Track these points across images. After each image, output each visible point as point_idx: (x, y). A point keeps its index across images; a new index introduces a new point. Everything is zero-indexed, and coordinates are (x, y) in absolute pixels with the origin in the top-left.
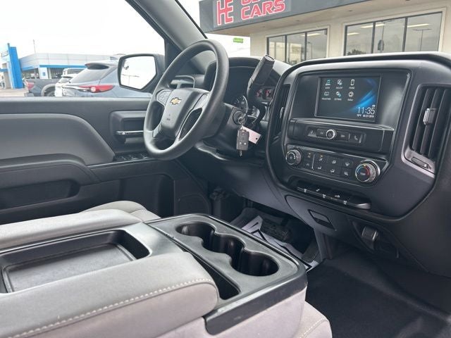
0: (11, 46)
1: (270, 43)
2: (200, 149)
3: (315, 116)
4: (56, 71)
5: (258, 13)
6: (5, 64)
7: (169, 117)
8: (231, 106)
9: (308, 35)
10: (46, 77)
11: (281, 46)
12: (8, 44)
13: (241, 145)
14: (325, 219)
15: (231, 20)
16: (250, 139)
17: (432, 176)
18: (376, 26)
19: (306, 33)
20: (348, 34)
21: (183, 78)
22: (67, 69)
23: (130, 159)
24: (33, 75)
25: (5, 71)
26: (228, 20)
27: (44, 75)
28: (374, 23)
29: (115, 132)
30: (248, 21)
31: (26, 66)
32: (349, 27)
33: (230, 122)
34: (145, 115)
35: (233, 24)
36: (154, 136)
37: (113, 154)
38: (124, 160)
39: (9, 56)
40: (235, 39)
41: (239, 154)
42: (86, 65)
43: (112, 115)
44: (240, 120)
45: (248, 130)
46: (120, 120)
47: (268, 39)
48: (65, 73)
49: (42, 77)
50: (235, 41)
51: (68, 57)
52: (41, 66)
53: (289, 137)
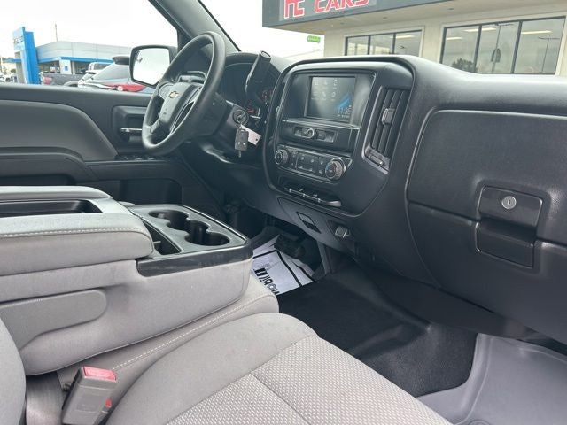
0: (26, 30)
1: (350, 45)
2: (208, 152)
3: (305, 115)
4: (81, 66)
5: (336, 5)
6: (19, 53)
7: (166, 112)
8: (232, 104)
9: (397, 37)
10: (69, 72)
11: (363, 49)
12: (24, 28)
13: (239, 145)
14: (310, 221)
15: (301, 12)
16: (250, 140)
17: (386, 173)
18: (483, 29)
19: (395, 34)
20: (447, 39)
21: (195, 74)
22: (94, 63)
23: (134, 159)
24: (53, 69)
25: (19, 63)
26: (297, 13)
27: (66, 68)
28: (480, 26)
29: (118, 128)
30: (322, 14)
31: (44, 57)
32: (448, 30)
33: (230, 120)
34: (146, 112)
35: (303, 18)
36: (152, 131)
37: (115, 152)
38: (125, 159)
39: (23, 43)
40: (310, 37)
41: (238, 155)
42: (114, 58)
43: (115, 109)
44: (240, 119)
45: (247, 129)
46: (124, 115)
47: (347, 39)
48: (91, 68)
49: (64, 72)
50: (310, 39)
51: (97, 48)
52: (63, 58)
53: (280, 136)
